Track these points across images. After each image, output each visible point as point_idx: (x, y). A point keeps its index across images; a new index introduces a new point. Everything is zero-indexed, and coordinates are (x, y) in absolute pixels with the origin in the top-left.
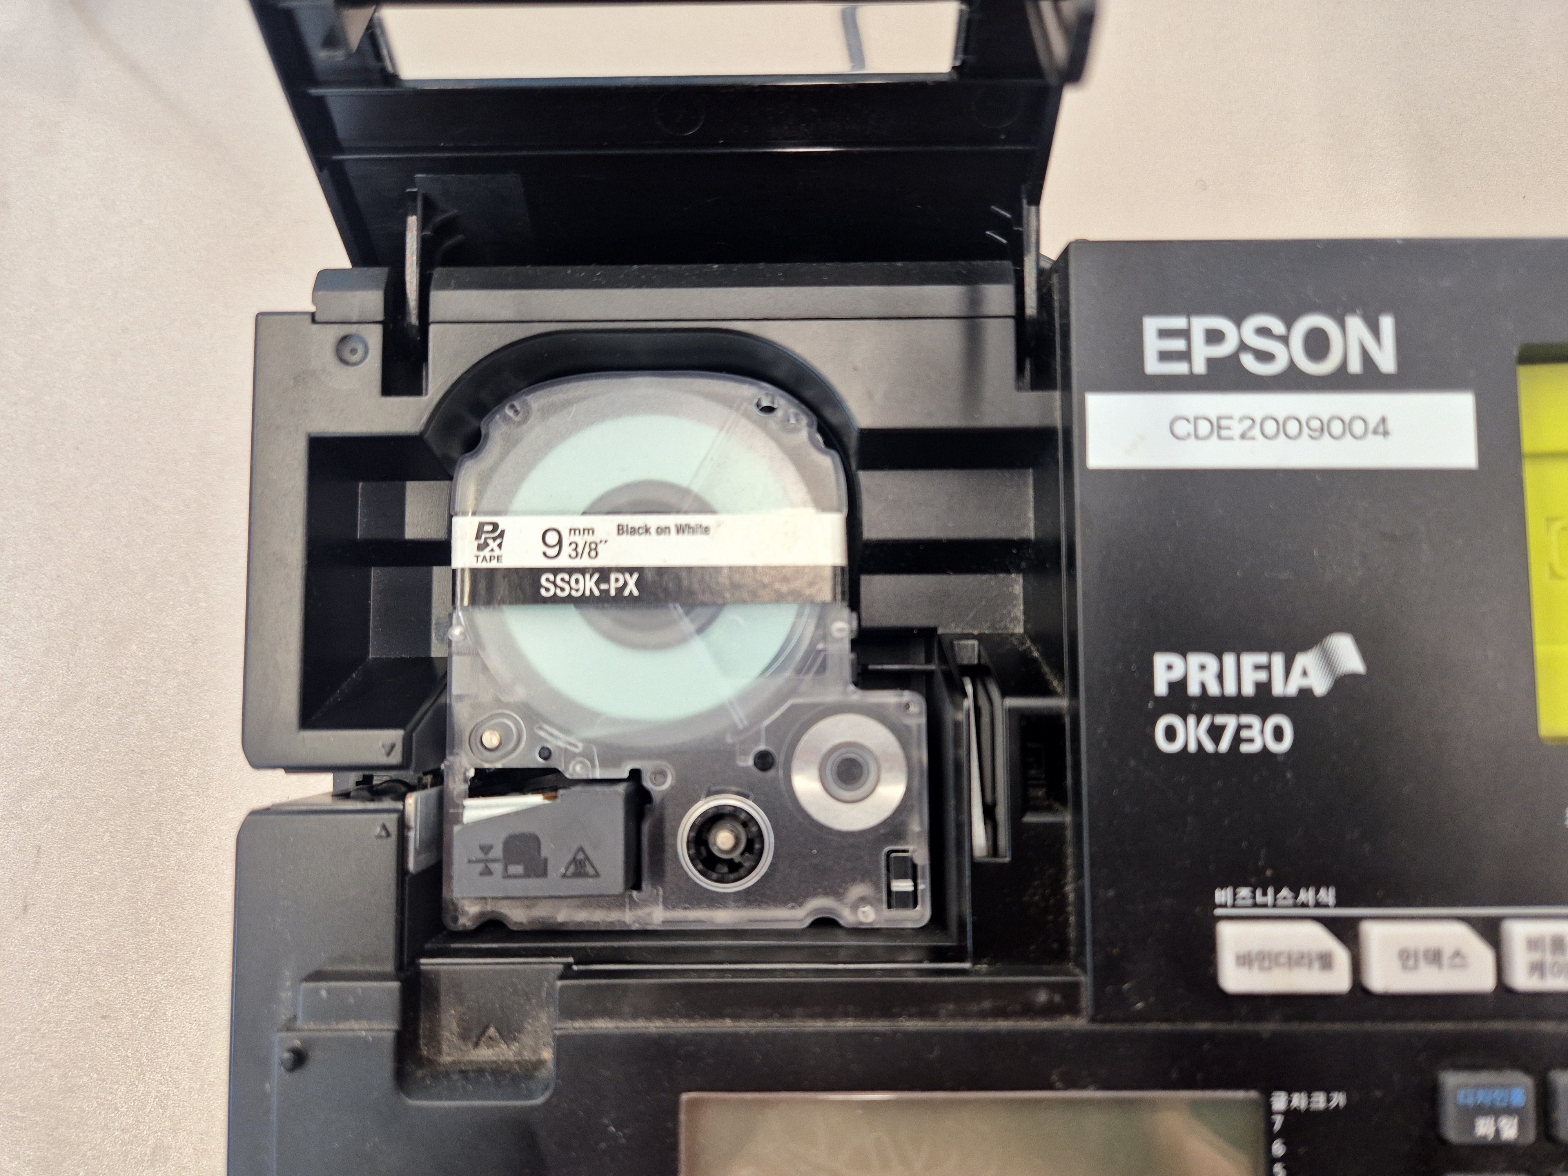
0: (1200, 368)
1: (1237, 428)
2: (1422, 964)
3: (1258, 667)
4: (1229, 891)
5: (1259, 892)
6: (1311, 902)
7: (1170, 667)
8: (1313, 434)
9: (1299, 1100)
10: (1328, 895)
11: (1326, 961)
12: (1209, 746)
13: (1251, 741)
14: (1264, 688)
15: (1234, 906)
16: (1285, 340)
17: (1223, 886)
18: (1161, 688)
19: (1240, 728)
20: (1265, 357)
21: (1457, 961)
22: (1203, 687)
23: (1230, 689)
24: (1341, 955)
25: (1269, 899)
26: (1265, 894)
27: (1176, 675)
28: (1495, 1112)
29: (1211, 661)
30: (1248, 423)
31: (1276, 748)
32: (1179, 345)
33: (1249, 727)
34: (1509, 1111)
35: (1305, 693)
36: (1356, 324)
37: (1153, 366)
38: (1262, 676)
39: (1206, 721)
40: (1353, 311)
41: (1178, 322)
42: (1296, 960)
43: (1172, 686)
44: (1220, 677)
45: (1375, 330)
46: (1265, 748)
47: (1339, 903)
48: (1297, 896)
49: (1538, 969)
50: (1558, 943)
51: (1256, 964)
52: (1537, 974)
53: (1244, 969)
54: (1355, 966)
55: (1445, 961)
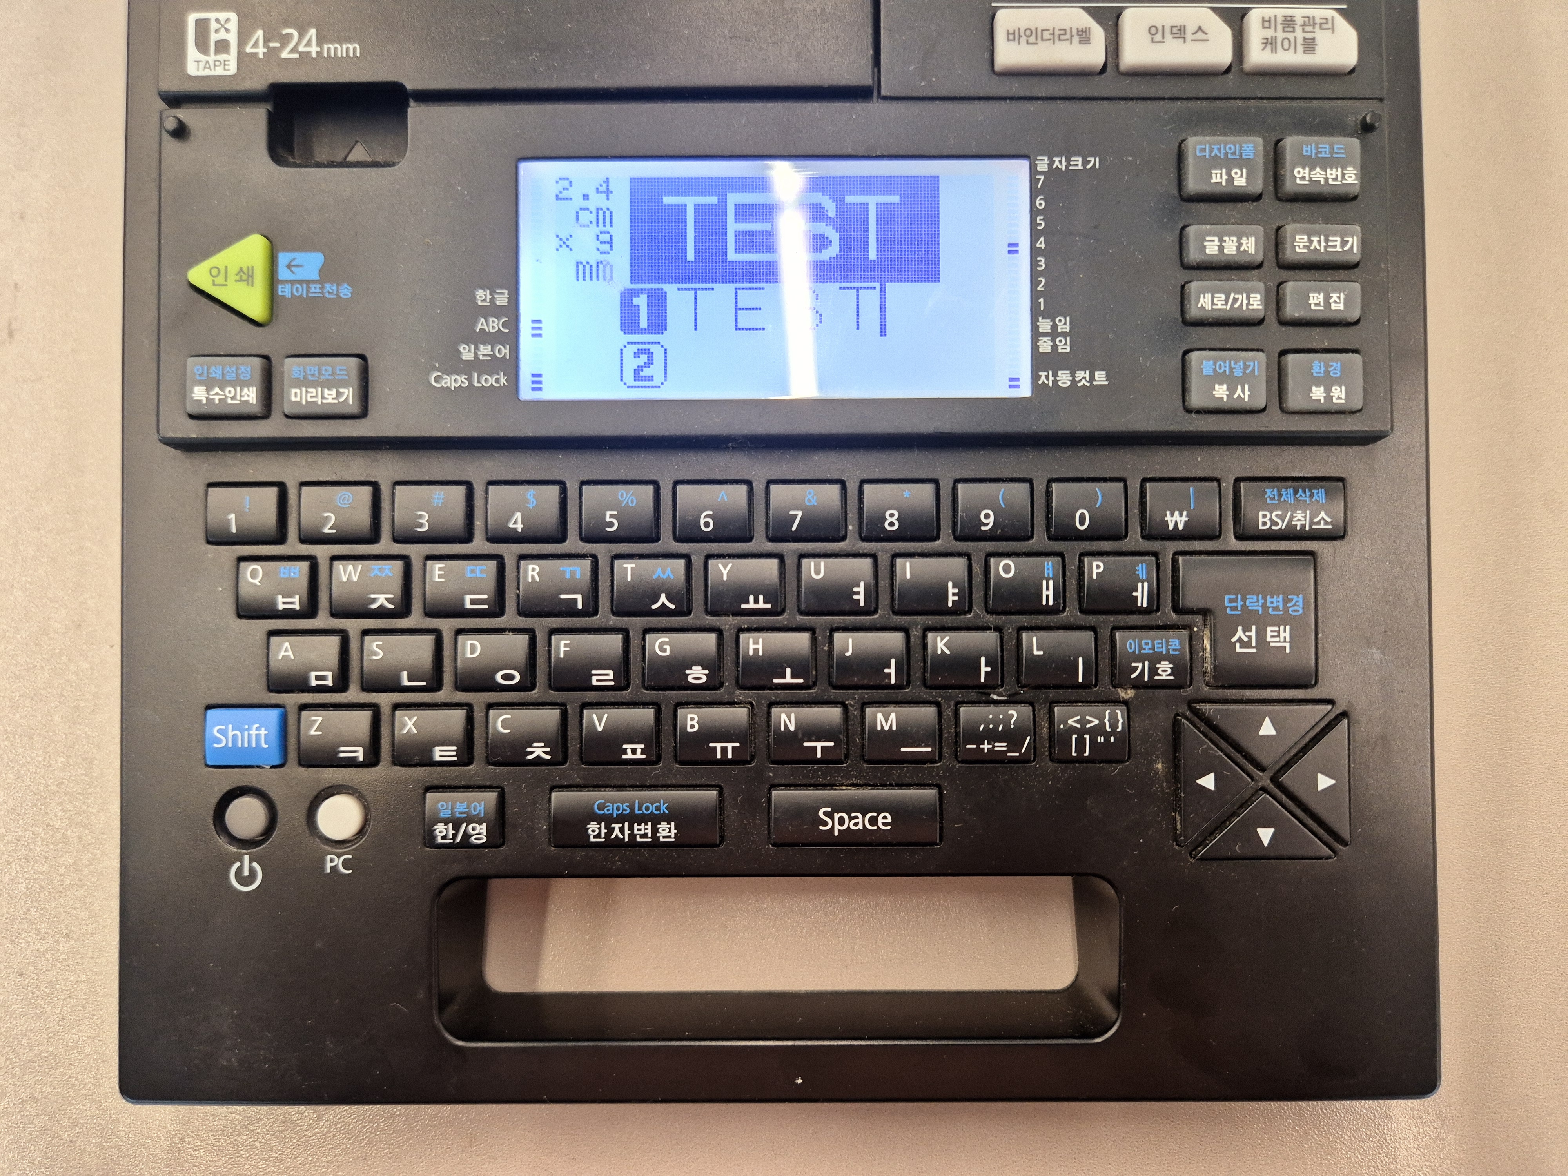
2: (1168, 37)
9: (1059, 163)
11: (1084, 36)
21: (1200, 35)
28: (1228, 164)
34: (1241, 163)
42: (1059, 35)
49: (1270, 43)
50: (1289, 23)
51: (1023, 40)
52: (1269, 47)
53: (1014, 44)
54: (1114, 47)
55: (1189, 36)
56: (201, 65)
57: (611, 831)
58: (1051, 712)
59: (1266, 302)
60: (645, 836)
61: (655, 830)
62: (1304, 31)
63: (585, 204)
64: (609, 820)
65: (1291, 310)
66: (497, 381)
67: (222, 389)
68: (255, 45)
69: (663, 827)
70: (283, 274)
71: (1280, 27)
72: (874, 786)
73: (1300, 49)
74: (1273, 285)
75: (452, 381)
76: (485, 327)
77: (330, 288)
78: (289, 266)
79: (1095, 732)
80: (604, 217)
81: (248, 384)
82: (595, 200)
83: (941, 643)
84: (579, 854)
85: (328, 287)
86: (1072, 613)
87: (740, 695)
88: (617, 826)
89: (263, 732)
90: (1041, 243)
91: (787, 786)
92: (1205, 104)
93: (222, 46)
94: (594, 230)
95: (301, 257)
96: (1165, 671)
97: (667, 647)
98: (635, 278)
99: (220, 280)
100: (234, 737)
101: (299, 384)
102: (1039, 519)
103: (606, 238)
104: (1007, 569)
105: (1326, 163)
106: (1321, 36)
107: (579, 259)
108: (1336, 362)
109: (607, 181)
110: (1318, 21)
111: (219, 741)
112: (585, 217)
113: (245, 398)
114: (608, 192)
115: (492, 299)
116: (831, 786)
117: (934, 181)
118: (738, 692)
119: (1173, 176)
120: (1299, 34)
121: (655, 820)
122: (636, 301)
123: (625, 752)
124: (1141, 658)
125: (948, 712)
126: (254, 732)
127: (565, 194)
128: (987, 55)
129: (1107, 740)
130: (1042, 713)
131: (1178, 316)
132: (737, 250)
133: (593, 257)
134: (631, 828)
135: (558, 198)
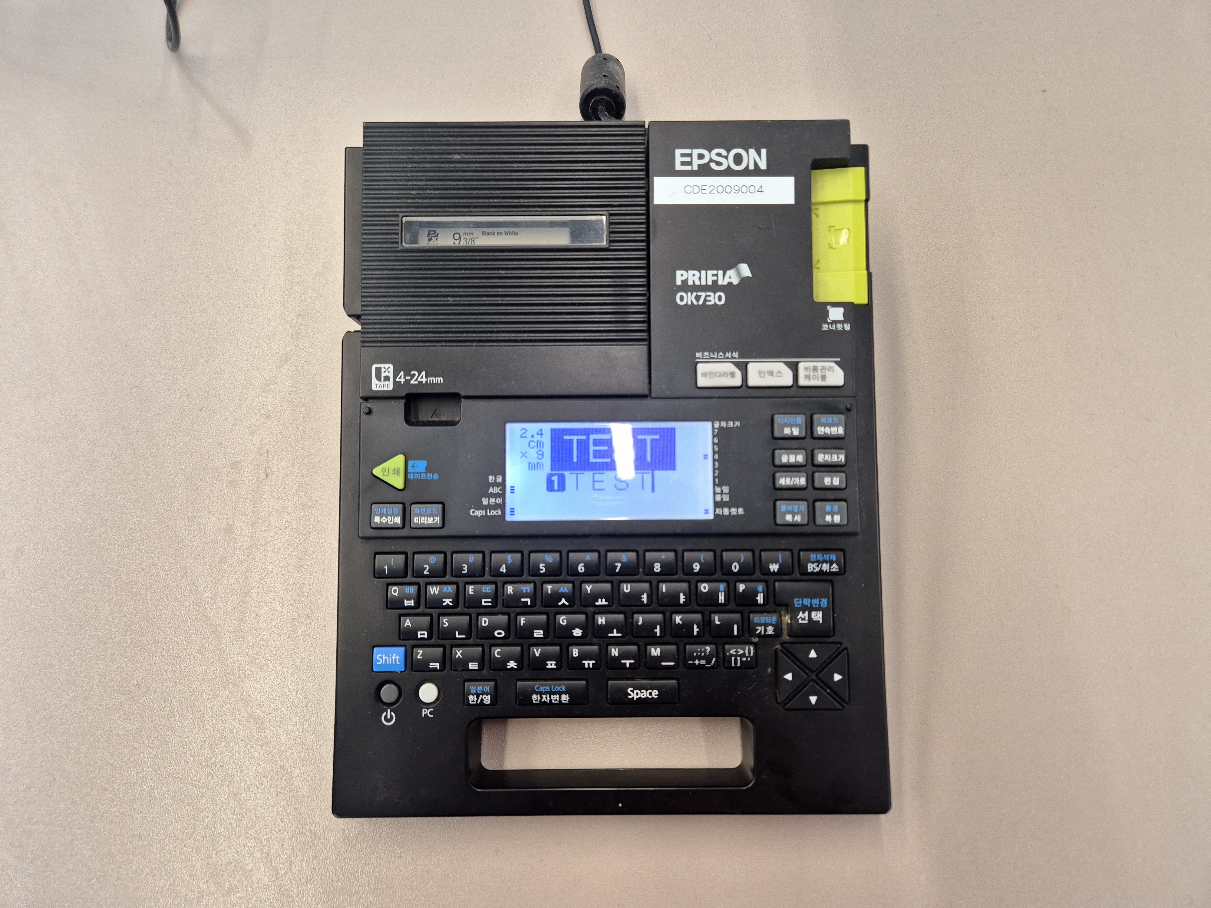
0: (695, 168)
1: (708, 190)
2: (766, 375)
3: (713, 275)
4: (701, 353)
5: (711, 354)
6: (730, 357)
7: (682, 275)
8: (736, 192)
9: (723, 424)
10: (736, 355)
11: (733, 375)
12: (695, 303)
13: (710, 301)
14: (715, 282)
15: (703, 358)
16: (726, 157)
17: (699, 352)
18: (679, 282)
19: (707, 296)
20: (719, 164)
21: (779, 374)
22: (694, 281)
23: (703, 283)
24: (738, 373)
25: (715, 356)
26: (714, 354)
27: (684, 278)
28: (791, 426)
29: (696, 273)
30: (712, 188)
31: (718, 303)
32: (688, 159)
33: (710, 296)
34: (796, 425)
35: (730, 283)
36: (752, 152)
37: (678, 167)
38: (715, 278)
39: (694, 294)
40: (751, 148)
41: (688, 151)
42: (722, 375)
43: (682, 281)
44: (700, 278)
45: (759, 154)
46: (715, 303)
47: (739, 358)
48: (725, 354)
49: (807, 377)
50: (815, 369)
51: (708, 376)
52: (807, 379)
53: (704, 378)
54: (745, 378)
55: (775, 374)
56: (378, 386)
57: (542, 698)
58: (724, 647)
59: (807, 481)
60: (556, 700)
61: (560, 698)
62: (822, 372)
63: (532, 439)
64: (541, 694)
65: (817, 484)
66: (497, 513)
67: (386, 517)
68: (400, 378)
69: (563, 696)
70: (410, 469)
71: (812, 371)
72: (651, 679)
73: (820, 379)
74: (810, 473)
75: (479, 513)
76: (492, 491)
77: (429, 475)
78: (413, 466)
79: (742, 656)
80: (540, 444)
81: (397, 516)
82: (537, 438)
83: (678, 619)
84: (528, 708)
85: (428, 475)
86: (732, 606)
87: (595, 640)
88: (544, 696)
89: (398, 657)
90: (716, 457)
91: (615, 679)
92: (783, 399)
93: (387, 378)
94: (536, 450)
95: (418, 463)
96: (770, 630)
97: (565, 621)
98: (552, 469)
99: (386, 473)
100: (386, 660)
101: (417, 515)
102: (718, 566)
103: (540, 453)
104: (705, 588)
105: (830, 426)
106: (828, 374)
107: (530, 461)
108: (836, 506)
109: (541, 430)
110: (827, 368)
111: (379, 661)
112: (532, 444)
113: (395, 522)
114: (542, 434)
115: (495, 480)
116: (633, 679)
117: (673, 430)
118: (594, 639)
119: (770, 429)
120: (820, 373)
121: (560, 693)
122: (553, 478)
123: (547, 665)
124: (760, 625)
125: (682, 648)
126: (394, 658)
127: (524, 435)
128: (694, 381)
129: (747, 659)
130: (720, 648)
131: (772, 485)
132: (594, 457)
133: (536, 461)
134: (550, 697)
135: (521, 437)
